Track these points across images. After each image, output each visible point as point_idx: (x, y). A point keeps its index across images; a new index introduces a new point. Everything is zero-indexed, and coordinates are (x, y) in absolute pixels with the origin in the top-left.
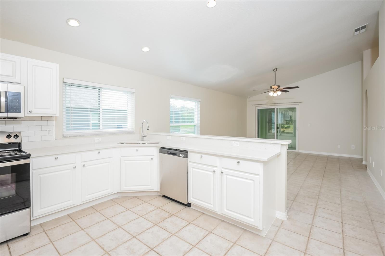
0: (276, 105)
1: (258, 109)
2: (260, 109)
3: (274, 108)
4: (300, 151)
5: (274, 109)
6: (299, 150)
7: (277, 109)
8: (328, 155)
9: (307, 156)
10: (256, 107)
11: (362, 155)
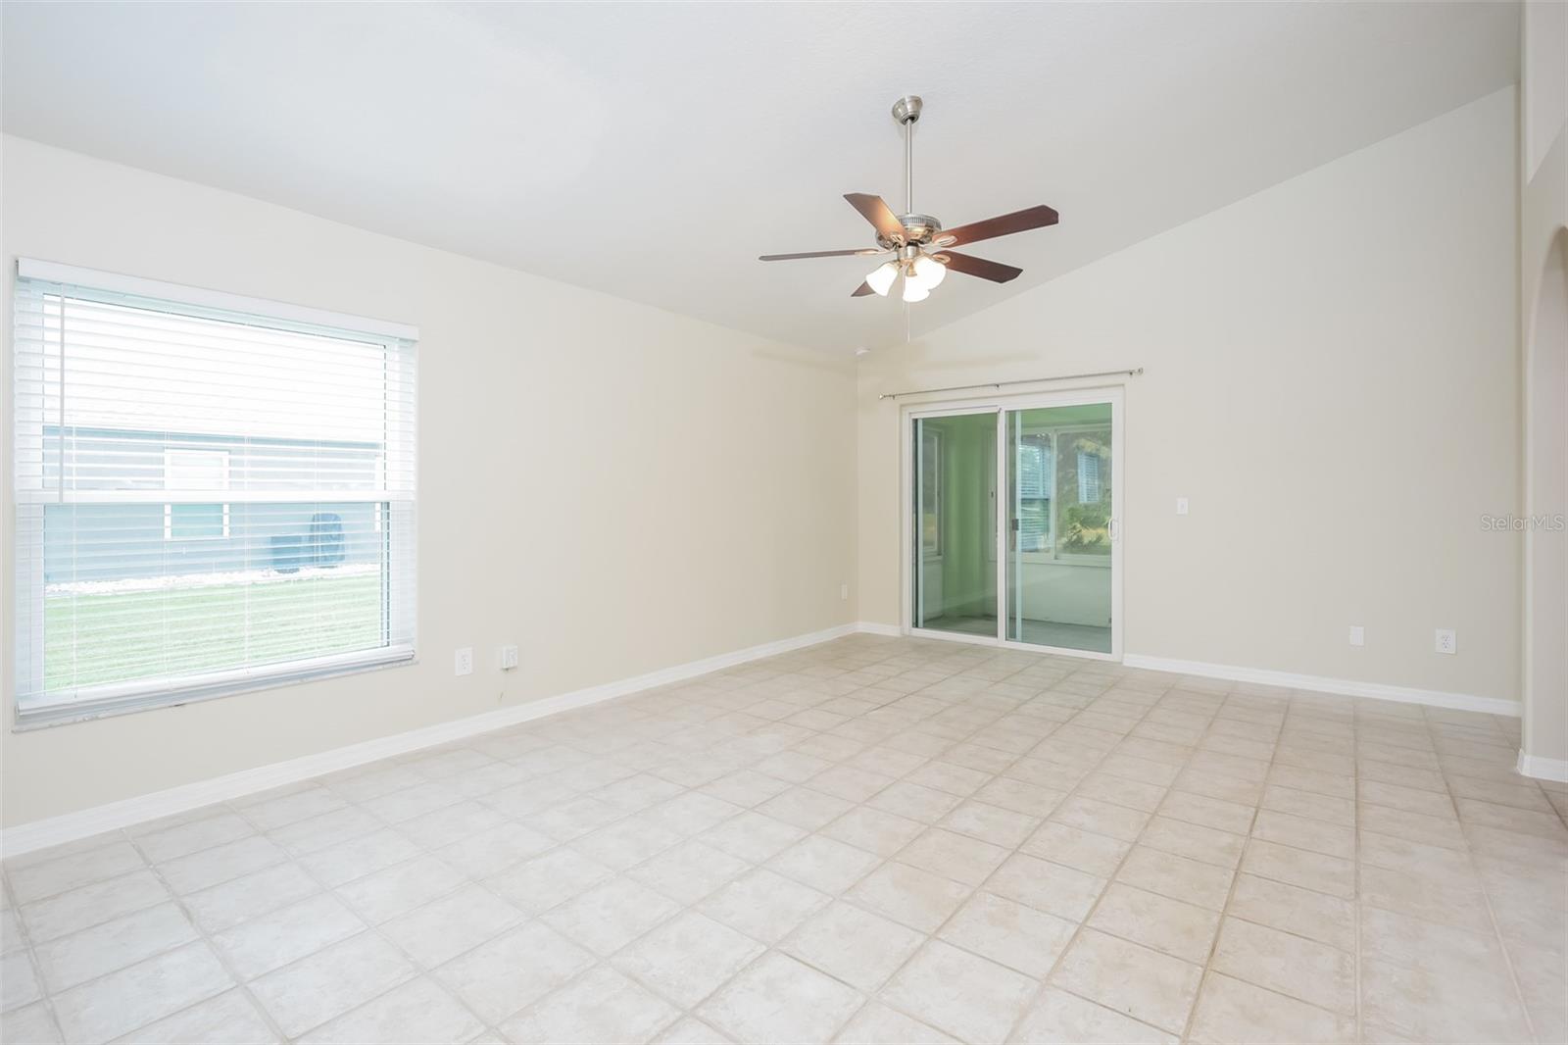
0: (1003, 390)
1: (916, 421)
2: (924, 420)
3: (995, 410)
4: (1132, 660)
5: (995, 415)
6: (1124, 652)
7: (1012, 414)
8: (1293, 691)
9: (1169, 691)
10: (902, 406)
11: (1518, 694)
